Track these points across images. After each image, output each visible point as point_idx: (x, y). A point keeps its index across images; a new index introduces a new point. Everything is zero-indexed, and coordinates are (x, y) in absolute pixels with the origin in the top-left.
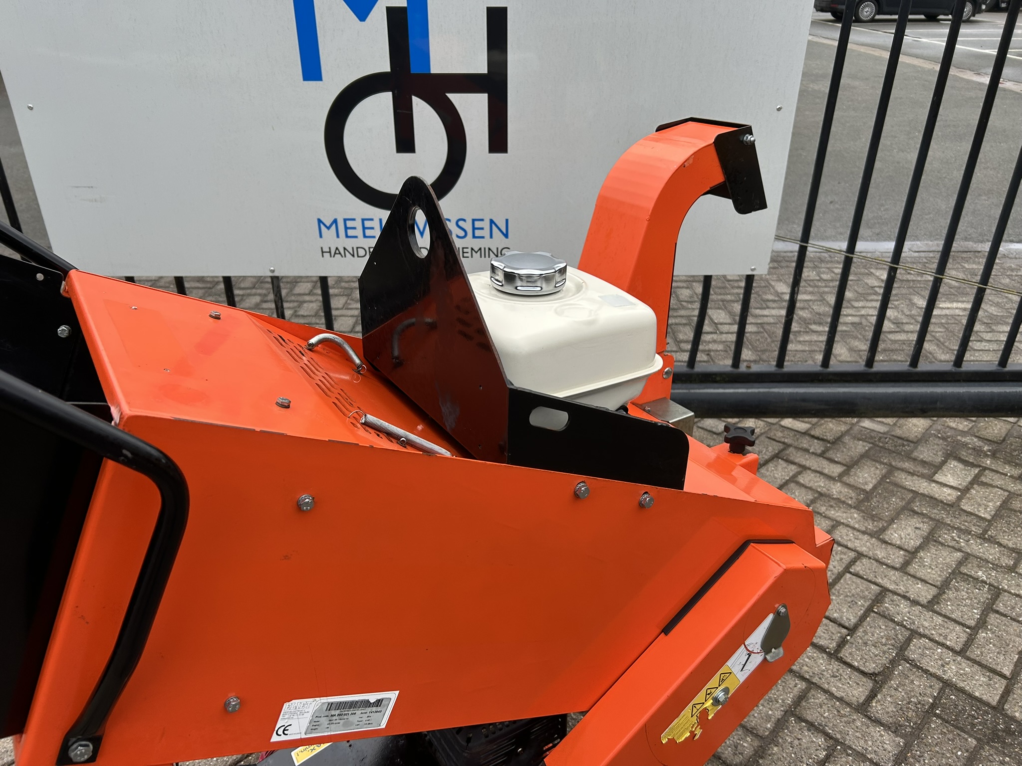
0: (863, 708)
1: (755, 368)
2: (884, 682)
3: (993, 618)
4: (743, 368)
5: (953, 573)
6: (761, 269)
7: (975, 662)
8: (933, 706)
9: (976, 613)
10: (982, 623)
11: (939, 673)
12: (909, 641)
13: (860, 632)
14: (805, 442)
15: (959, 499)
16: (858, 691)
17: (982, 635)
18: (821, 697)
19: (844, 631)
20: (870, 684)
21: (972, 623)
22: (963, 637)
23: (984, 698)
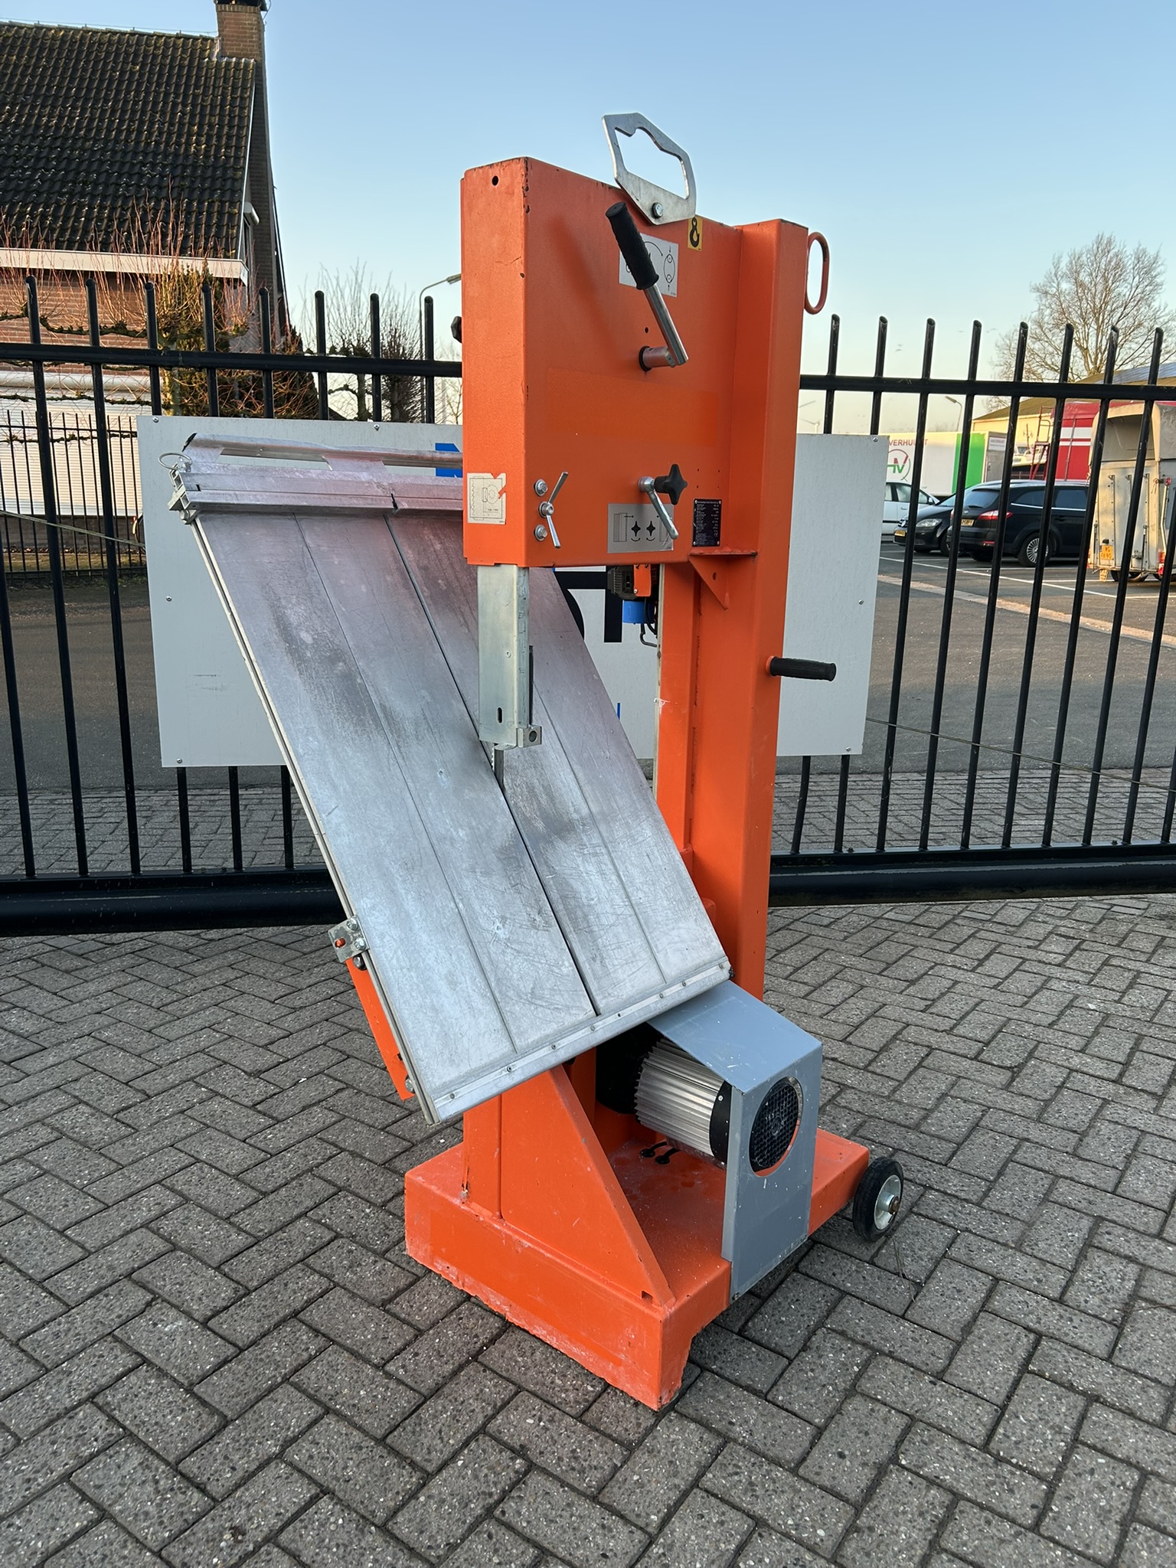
0: (1007, 1087)
1: (857, 851)
2: (1020, 1071)
3: (1103, 1029)
4: (845, 851)
5: (1067, 1007)
6: (856, 750)
7: (1093, 1056)
8: (1063, 1083)
9: (1091, 1029)
10: (1096, 1033)
11: (1066, 1064)
12: (1036, 1047)
13: (993, 1044)
14: (912, 929)
15: (1065, 961)
16: (1003, 1077)
17: (1097, 1040)
18: (970, 1084)
19: (980, 1045)
20: (1009, 1074)
21: (1089, 1034)
22: (1082, 1042)
23: (1105, 1076)
